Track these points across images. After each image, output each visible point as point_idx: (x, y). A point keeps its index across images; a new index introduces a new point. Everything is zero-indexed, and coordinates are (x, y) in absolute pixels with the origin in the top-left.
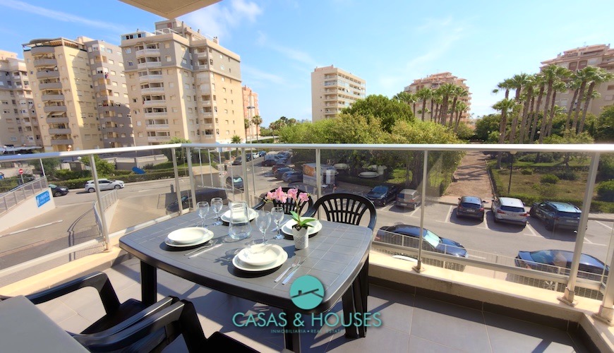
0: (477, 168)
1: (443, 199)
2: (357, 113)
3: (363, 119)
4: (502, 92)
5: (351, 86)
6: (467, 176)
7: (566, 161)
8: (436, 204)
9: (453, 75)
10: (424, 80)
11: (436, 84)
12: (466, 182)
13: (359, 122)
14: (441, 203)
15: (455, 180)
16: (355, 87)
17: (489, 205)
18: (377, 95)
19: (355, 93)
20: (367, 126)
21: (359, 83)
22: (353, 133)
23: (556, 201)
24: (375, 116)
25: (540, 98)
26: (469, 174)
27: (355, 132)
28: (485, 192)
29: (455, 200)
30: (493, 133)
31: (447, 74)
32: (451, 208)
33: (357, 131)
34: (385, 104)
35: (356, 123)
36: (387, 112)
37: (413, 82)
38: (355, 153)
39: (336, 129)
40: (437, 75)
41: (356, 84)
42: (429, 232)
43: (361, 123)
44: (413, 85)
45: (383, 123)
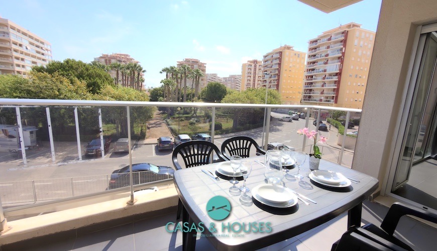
0: (157, 119)
1: (146, 141)
2: (56, 74)
3: (66, 81)
4: (165, 74)
5: (31, 43)
6: (154, 125)
7: (195, 113)
8: (143, 146)
9: (131, 57)
10: (111, 56)
11: (120, 61)
12: (155, 128)
13: (61, 82)
14: (146, 144)
15: (149, 128)
16: (37, 46)
17: (173, 140)
18: (77, 60)
19: (38, 52)
20: (72, 87)
21: (42, 43)
22: (57, 93)
23: (201, 133)
24: (79, 78)
25: (181, 80)
26: (154, 123)
27: (58, 92)
28: (167, 133)
29: (155, 141)
30: (160, 98)
31: (127, 55)
32: (154, 146)
33: (61, 91)
34: (87, 70)
35: (58, 83)
36: (90, 76)
37: (102, 55)
38: (63, 111)
39: (30, 86)
40: (120, 55)
41: (38, 44)
42: (151, 165)
43: (65, 83)
44: (101, 57)
45: (88, 86)
